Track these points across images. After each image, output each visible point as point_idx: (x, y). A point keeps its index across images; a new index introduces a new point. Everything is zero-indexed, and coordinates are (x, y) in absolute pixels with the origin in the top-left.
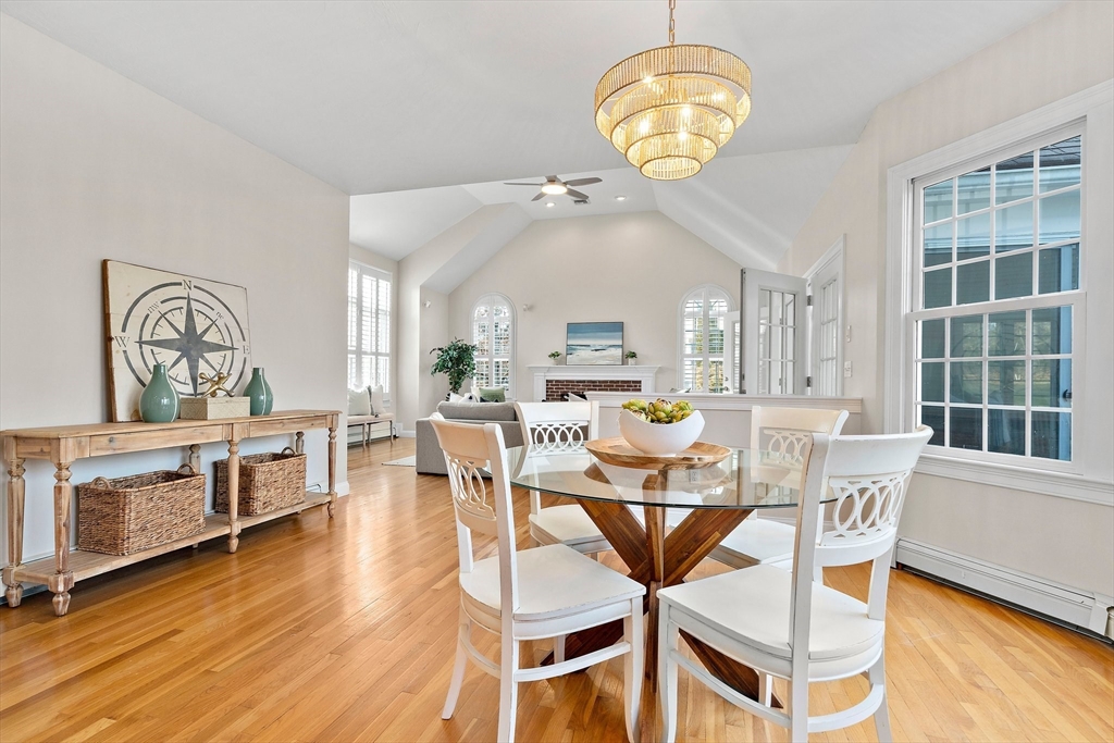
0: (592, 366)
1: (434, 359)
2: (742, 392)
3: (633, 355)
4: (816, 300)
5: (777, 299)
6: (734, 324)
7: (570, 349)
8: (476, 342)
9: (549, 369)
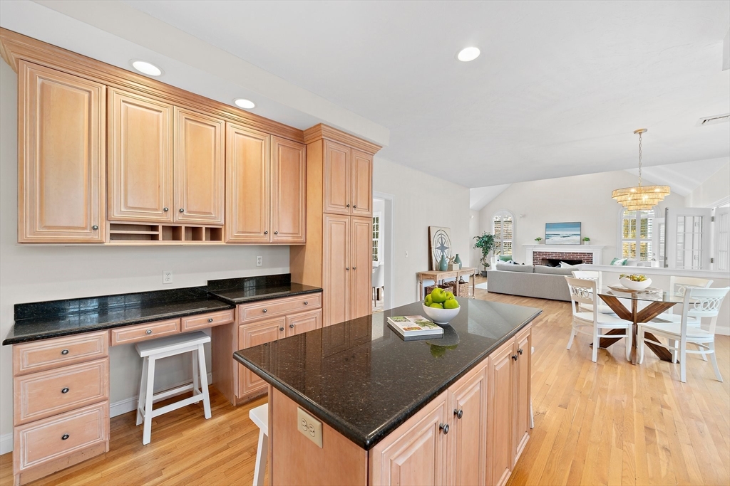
0: (561, 245)
1: (475, 242)
2: (666, 266)
3: (588, 239)
4: (717, 219)
5: (689, 220)
6: (660, 225)
7: (547, 237)
8: (493, 234)
9: (535, 246)
